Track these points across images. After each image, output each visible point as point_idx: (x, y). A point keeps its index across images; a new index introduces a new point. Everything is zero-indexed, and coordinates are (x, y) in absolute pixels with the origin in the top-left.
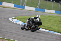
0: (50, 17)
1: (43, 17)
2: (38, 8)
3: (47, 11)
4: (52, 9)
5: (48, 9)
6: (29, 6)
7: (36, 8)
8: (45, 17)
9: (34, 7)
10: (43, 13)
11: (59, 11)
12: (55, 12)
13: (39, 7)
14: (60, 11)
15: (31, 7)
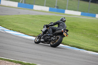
0: (42, 16)
2: (22, 2)
3: (36, 7)
4: (45, 4)
5: (38, 5)
7: (19, 2)
8: (33, 17)
9: (16, 1)
10: (31, 11)
11: (55, 8)
12: (50, 10)
14: (58, 7)
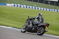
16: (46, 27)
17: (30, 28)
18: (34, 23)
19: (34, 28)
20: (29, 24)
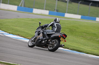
1: (29, 21)
2: (21, 6)
3: (35, 11)
4: (44, 8)
5: (38, 8)
6: (7, 4)
7: (18, 6)
9: (15, 5)
10: (30, 15)
11: (55, 11)
13: (23, 5)
14: (57, 11)
15: (10, 4)
16: (61, 39)
17: (39, 40)
18: (45, 33)
19: (45, 40)
20: (39, 34)
